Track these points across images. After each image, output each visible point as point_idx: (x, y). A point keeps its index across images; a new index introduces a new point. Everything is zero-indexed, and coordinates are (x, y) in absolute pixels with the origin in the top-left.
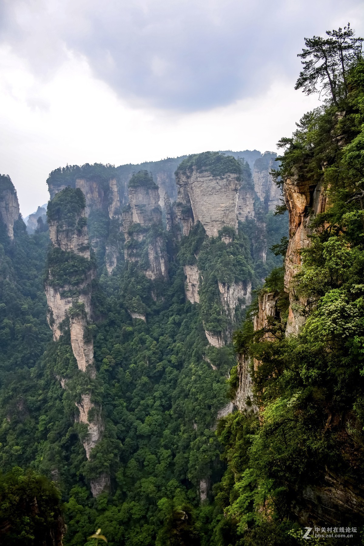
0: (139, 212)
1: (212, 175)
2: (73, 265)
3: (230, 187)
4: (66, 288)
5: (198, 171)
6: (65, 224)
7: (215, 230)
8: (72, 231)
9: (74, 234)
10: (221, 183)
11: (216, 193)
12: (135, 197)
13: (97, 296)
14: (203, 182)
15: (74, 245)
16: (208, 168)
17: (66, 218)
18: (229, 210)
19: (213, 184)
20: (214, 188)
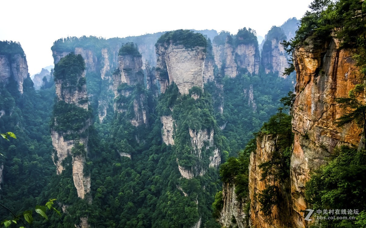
0: (126, 74)
1: (185, 47)
2: (74, 115)
3: (199, 57)
4: (69, 133)
5: (174, 44)
6: (69, 82)
7: (187, 89)
8: (74, 88)
9: (75, 90)
10: (191, 53)
11: (188, 61)
12: (123, 63)
13: (93, 139)
14: (178, 52)
15: (75, 99)
16: (181, 42)
17: (69, 78)
18: (197, 74)
19: (185, 54)
20: (186, 57)
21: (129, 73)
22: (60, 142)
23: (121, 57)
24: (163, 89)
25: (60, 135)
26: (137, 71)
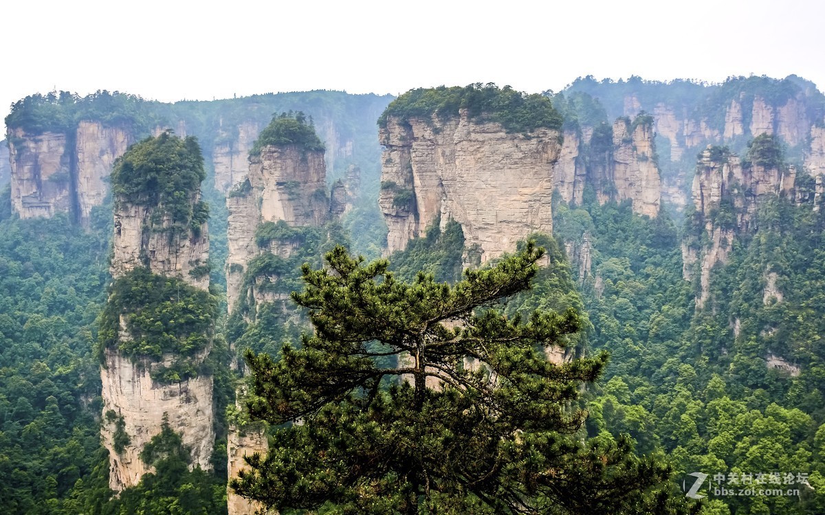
0: (286, 196)
1: (504, 130)
2: (184, 309)
3: (545, 156)
4: (168, 362)
5: (473, 119)
6: (167, 215)
7: (505, 240)
8: (183, 231)
9: (185, 238)
10: (524, 146)
11: (512, 166)
12: (278, 165)
13: (227, 378)
14: (483, 142)
15: (182, 262)
16: (495, 115)
17: (170, 202)
18: (539, 201)
19: (507, 147)
20: (508, 156)
21: (293, 193)
22: (137, 390)
23: (273, 149)
24: (397, 240)
25: (140, 369)
26: (314, 190)
